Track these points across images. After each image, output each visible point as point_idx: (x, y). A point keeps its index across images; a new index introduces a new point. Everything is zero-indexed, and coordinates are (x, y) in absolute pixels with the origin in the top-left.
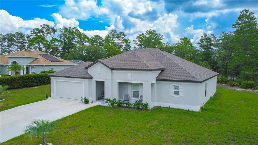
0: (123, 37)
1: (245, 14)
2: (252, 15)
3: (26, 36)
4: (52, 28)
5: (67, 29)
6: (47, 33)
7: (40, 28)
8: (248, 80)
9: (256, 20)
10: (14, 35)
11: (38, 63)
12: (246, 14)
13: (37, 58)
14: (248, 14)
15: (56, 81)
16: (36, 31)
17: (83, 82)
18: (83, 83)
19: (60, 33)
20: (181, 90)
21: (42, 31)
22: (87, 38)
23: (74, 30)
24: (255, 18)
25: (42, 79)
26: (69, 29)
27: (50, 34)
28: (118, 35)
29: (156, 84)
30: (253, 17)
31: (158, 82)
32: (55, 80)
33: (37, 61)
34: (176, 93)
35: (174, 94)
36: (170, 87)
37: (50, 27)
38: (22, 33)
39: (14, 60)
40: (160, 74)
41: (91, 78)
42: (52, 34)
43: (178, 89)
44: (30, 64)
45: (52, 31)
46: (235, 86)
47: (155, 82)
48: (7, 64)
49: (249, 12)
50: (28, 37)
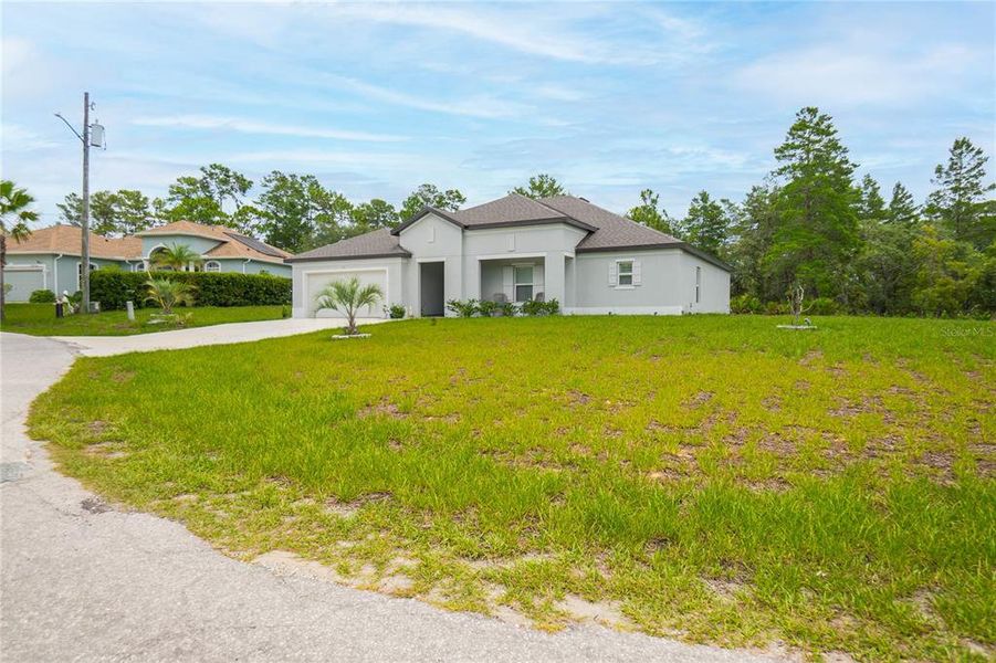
0: (458, 204)
1: (807, 120)
2: (826, 123)
3: (150, 201)
4: (238, 178)
5: (283, 179)
6: (222, 193)
7: (199, 176)
8: (816, 296)
9: (836, 136)
10: (113, 199)
11: (228, 253)
12: (811, 121)
13: (224, 242)
14: (816, 120)
15: (309, 275)
16: (185, 187)
17: (387, 268)
18: (385, 271)
19: (264, 190)
20: (636, 273)
21: (205, 187)
22: (347, 206)
23: (306, 185)
24: (835, 131)
25: (251, 286)
26: (290, 179)
27: (234, 197)
28: (442, 198)
29: (574, 261)
30: (829, 127)
31: (580, 256)
32: (304, 272)
33: (224, 248)
34: (626, 280)
35: (621, 283)
36: (610, 266)
37: (231, 174)
38: (139, 193)
39: (161, 245)
40: (584, 240)
41: (407, 255)
42: (238, 195)
43: (631, 271)
44: (206, 257)
45: (236, 186)
46: (782, 313)
47: (573, 255)
48: (138, 258)
49: (818, 115)
50: (159, 204)
